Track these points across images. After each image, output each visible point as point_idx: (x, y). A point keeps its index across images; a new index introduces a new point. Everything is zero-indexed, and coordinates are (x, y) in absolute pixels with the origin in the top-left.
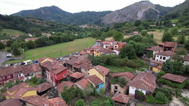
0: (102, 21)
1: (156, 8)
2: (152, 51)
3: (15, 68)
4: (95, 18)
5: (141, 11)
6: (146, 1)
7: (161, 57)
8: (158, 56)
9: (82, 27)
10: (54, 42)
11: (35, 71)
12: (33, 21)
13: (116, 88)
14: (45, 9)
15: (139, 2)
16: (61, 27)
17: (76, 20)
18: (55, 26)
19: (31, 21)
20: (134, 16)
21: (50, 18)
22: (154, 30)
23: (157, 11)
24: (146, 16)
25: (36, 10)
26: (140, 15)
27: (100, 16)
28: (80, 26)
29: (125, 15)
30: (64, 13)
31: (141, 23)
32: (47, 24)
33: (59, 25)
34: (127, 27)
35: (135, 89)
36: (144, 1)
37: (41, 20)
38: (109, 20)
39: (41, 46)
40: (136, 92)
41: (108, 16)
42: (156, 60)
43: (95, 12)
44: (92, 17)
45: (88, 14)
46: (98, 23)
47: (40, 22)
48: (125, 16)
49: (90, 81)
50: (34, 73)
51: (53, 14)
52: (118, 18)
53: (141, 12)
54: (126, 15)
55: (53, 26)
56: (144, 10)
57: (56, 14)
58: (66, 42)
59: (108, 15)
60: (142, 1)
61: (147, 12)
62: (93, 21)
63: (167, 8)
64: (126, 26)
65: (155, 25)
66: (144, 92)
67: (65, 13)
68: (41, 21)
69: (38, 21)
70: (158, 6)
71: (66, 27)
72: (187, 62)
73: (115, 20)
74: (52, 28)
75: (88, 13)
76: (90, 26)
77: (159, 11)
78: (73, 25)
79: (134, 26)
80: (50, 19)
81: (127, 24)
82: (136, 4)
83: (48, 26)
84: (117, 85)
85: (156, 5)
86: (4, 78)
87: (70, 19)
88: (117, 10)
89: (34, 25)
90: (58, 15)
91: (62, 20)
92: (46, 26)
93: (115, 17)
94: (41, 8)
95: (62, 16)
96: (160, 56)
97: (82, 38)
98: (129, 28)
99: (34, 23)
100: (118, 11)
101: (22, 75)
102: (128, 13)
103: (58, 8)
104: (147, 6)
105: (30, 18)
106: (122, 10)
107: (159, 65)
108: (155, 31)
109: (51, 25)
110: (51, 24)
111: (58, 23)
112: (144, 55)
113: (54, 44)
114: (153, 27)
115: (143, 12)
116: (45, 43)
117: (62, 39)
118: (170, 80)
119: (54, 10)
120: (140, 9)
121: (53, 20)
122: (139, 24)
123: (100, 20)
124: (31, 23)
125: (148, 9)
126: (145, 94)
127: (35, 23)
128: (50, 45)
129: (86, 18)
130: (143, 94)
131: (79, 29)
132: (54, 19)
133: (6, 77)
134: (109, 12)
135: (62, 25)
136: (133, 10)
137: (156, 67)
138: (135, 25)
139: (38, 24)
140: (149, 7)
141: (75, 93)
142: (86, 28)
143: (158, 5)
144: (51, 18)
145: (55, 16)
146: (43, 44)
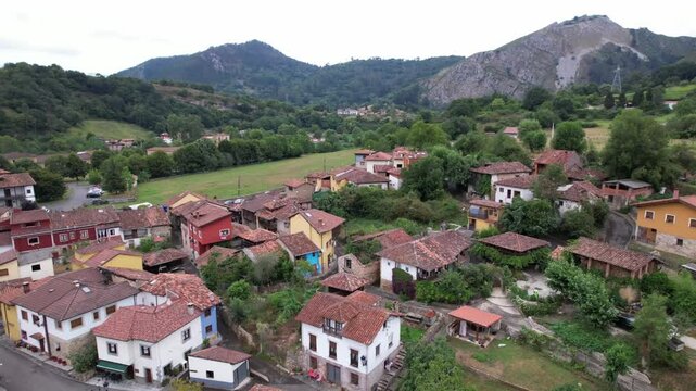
0: (424, 95)
1: (633, 44)
2: (489, 176)
3: (102, 214)
4: (400, 82)
5: (570, 57)
6: (595, 17)
7: (509, 192)
8: (502, 190)
9: (345, 116)
10: (235, 159)
11: (154, 224)
12: (180, 94)
13: (348, 262)
14: (227, 53)
15: (567, 23)
16: (272, 115)
17: (330, 92)
18: (251, 110)
19: (175, 92)
20: (542, 73)
21: (241, 82)
22: (596, 122)
23: (636, 55)
24: (590, 74)
25: (197, 56)
26: (568, 71)
27: (419, 75)
28: (340, 112)
29: (508, 70)
30: (290, 66)
31: (548, 98)
32: (225, 103)
33: (268, 109)
34: (494, 113)
35: (393, 266)
36: (584, 19)
37: (208, 89)
38: (447, 90)
39: (191, 171)
40: (396, 272)
41: (445, 75)
42: (497, 200)
43: (400, 62)
44: (388, 78)
45: (375, 70)
46: (409, 100)
47: (203, 97)
48: (511, 77)
49: (283, 246)
50: (149, 230)
51: (250, 69)
52: (481, 81)
53: (573, 58)
54: (513, 72)
55: (245, 109)
56: (583, 52)
57: (261, 69)
58: (276, 159)
59: (444, 71)
60: (576, 18)
61: (595, 60)
62: (389, 95)
63: (679, 40)
64: (492, 109)
65: (601, 107)
66: (413, 272)
67: (292, 64)
68: (206, 94)
69: (196, 92)
70: (642, 37)
71: (290, 115)
73: (469, 91)
74: (242, 118)
75: (376, 64)
76: (375, 109)
77: (644, 53)
78: (317, 109)
79: (521, 110)
80: (240, 87)
81: (496, 102)
82: (554, 30)
83: (230, 110)
84: (350, 256)
85: (632, 31)
86: (72, 237)
87: (309, 87)
88: (479, 54)
89: (182, 106)
90: (271, 74)
91: (282, 89)
92: (223, 109)
93: (473, 79)
94: (212, 49)
95: (281, 75)
96: (506, 189)
97: (335, 149)
98: (502, 118)
99: (182, 101)
100: (483, 57)
101: (117, 232)
102: (520, 65)
103: (270, 47)
104: (595, 37)
105: (172, 85)
106: (497, 52)
107: (491, 214)
108: (594, 126)
109: (240, 108)
110: (240, 104)
111: (263, 102)
112: (470, 189)
113: (235, 165)
115: (579, 58)
116: (203, 160)
117: (263, 150)
118: (498, 248)
119: (256, 54)
120: (568, 48)
121: (250, 92)
122: (540, 104)
123: (417, 90)
124: (172, 101)
125: (598, 48)
126: (415, 278)
127: (188, 99)
128: (219, 167)
129: (366, 83)
130: (411, 277)
131: (334, 122)
132: (253, 88)
133: (77, 233)
134: (452, 61)
135: (278, 108)
136: (541, 53)
137: (485, 218)
138: (524, 107)
139: (197, 103)
140: (605, 41)
141: (235, 270)
142: (359, 117)
143: (643, 32)
144: (245, 84)
145: (258, 75)
146: (198, 163)
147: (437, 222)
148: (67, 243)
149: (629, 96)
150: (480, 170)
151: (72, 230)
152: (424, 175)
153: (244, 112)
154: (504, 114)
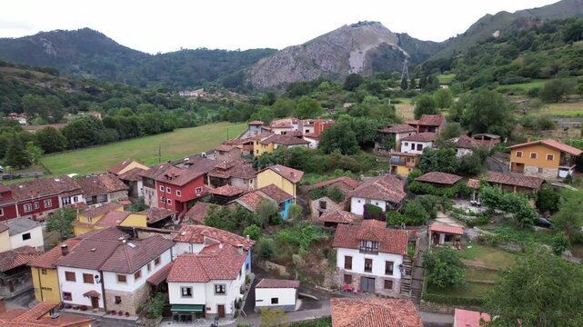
0: (248, 80)
1: (399, 44)
2: (394, 134)
4: (226, 69)
5: (358, 51)
6: (373, 22)
7: (413, 145)
8: (406, 144)
9: (186, 97)
10: (120, 134)
11: (114, 189)
12: (22, 76)
13: (323, 205)
14: (58, 37)
15: (354, 26)
16: (120, 96)
17: (165, 77)
18: (100, 92)
19: (16, 74)
20: (339, 64)
21: (77, 67)
22: (397, 99)
23: (402, 52)
24: (373, 65)
25: (25, 41)
26: (357, 63)
27: (241, 63)
28: (181, 94)
29: (314, 61)
30: (124, 53)
31: (362, 81)
32: (72, 85)
33: (116, 91)
34: (324, 93)
35: (363, 202)
36: (365, 23)
37: (51, 72)
38: (268, 76)
39: (82, 146)
40: (366, 207)
41: (264, 64)
42: (403, 151)
43: (224, 52)
44: (215, 65)
45: (203, 58)
46: (236, 84)
47: (49, 80)
48: (316, 66)
49: (264, 196)
50: (109, 196)
51: (85, 55)
52: (293, 69)
53: (361, 53)
54: (318, 62)
55: (93, 91)
56: (367, 48)
57: (97, 56)
59: (263, 61)
60: (360, 23)
61: (375, 55)
62: (218, 80)
64: (321, 90)
65: (399, 89)
66: (383, 206)
67: (125, 52)
68: (51, 76)
69: (41, 75)
70: (404, 39)
71: (137, 96)
72: (463, 150)
73: (285, 76)
74: (91, 99)
75: (202, 54)
76: (212, 91)
77: (406, 50)
78: (161, 91)
79: (343, 91)
80: (76, 71)
81: (323, 85)
82: (345, 30)
83: (78, 92)
84: (324, 199)
85: (398, 35)
86: (36, 207)
87: (144, 71)
88: (290, 47)
89: (27, 88)
90: (106, 60)
91: (119, 74)
92: (71, 91)
93: (287, 67)
94: (41, 34)
95: (116, 61)
96: (410, 143)
97: (192, 125)
98: (330, 97)
99: (26, 83)
100: (294, 49)
101: (80, 199)
102: (322, 57)
103: (102, 36)
104: (373, 38)
105: (12, 66)
106: (305, 46)
107: (409, 161)
108: (398, 102)
109: (88, 91)
110: (88, 87)
111: (111, 84)
112: (377, 145)
113: (120, 139)
114: (393, 92)
115: (364, 52)
116: (92, 136)
117: (143, 125)
118: (431, 183)
119: (88, 42)
120: (356, 44)
121: (88, 76)
122: (358, 86)
123: (242, 76)
124: (15, 82)
125: (377, 45)
126: (384, 209)
127: (32, 81)
128: (107, 142)
129: (196, 70)
130: (381, 209)
131: (179, 103)
132: (89, 72)
133: (41, 202)
134: (268, 53)
135: (125, 90)
136: (336, 48)
137: (404, 164)
138: (345, 89)
139: (43, 85)
140: (381, 41)
141: (234, 219)
142: (199, 98)
143: (405, 35)
144: (81, 68)
145: (94, 61)
146: (88, 138)
147: (365, 171)
148: (32, 213)
149: (418, 81)
150: (386, 130)
151: (37, 200)
152: (342, 136)
153: (93, 94)
154: (331, 94)
